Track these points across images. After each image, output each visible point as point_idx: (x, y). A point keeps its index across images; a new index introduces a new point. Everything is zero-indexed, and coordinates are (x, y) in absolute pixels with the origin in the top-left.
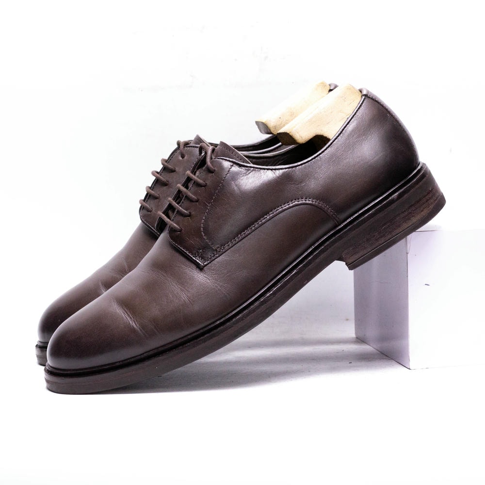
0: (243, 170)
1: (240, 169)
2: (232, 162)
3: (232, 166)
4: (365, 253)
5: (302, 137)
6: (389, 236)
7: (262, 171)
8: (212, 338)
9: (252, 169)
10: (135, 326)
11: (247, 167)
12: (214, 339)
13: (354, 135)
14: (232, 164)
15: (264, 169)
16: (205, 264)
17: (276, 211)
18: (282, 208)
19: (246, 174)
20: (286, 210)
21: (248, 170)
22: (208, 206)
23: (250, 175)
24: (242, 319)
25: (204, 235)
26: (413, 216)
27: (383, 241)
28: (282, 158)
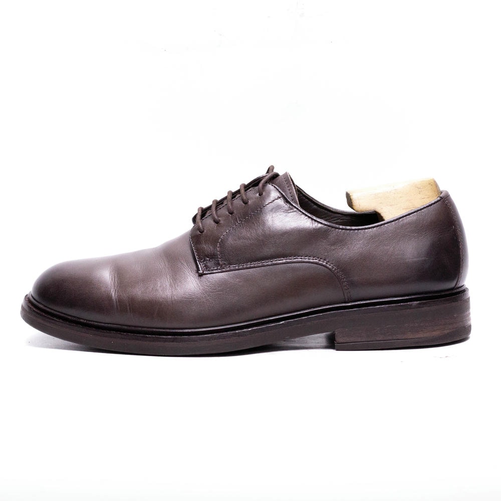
0: (287, 206)
1: (284, 205)
2: (282, 194)
3: (280, 198)
4: (359, 341)
5: (360, 205)
6: (390, 338)
7: (303, 216)
8: (173, 342)
9: (296, 210)
10: (113, 295)
11: (292, 205)
12: (175, 343)
13: (407, 228)
14: (280, 196)
15: (306, 215)
16: (205, 272)
17: (295, 259)
18: (301, 259)
19: (286, 211)
20: (304, 262)
21: (291, 209)
22: (238, 223)
23: (290, 214)
24: (209, 339)
25: (218, 246)
26: (422, 331)
27: (380, 339)
28: (342, 218)
